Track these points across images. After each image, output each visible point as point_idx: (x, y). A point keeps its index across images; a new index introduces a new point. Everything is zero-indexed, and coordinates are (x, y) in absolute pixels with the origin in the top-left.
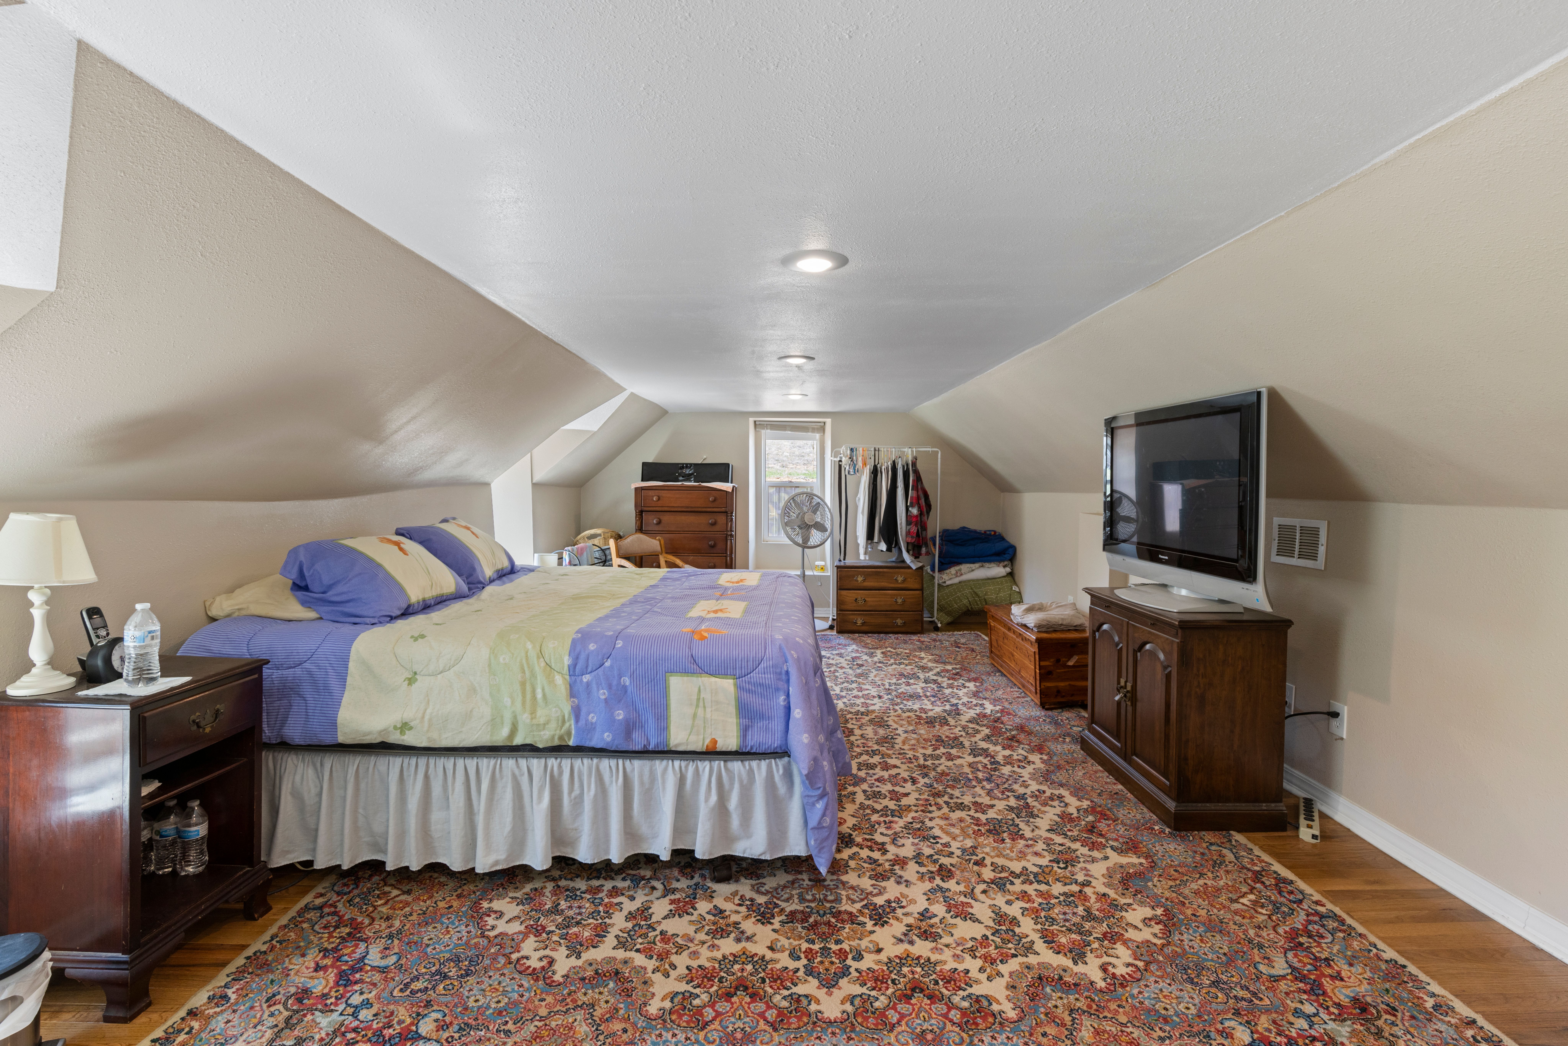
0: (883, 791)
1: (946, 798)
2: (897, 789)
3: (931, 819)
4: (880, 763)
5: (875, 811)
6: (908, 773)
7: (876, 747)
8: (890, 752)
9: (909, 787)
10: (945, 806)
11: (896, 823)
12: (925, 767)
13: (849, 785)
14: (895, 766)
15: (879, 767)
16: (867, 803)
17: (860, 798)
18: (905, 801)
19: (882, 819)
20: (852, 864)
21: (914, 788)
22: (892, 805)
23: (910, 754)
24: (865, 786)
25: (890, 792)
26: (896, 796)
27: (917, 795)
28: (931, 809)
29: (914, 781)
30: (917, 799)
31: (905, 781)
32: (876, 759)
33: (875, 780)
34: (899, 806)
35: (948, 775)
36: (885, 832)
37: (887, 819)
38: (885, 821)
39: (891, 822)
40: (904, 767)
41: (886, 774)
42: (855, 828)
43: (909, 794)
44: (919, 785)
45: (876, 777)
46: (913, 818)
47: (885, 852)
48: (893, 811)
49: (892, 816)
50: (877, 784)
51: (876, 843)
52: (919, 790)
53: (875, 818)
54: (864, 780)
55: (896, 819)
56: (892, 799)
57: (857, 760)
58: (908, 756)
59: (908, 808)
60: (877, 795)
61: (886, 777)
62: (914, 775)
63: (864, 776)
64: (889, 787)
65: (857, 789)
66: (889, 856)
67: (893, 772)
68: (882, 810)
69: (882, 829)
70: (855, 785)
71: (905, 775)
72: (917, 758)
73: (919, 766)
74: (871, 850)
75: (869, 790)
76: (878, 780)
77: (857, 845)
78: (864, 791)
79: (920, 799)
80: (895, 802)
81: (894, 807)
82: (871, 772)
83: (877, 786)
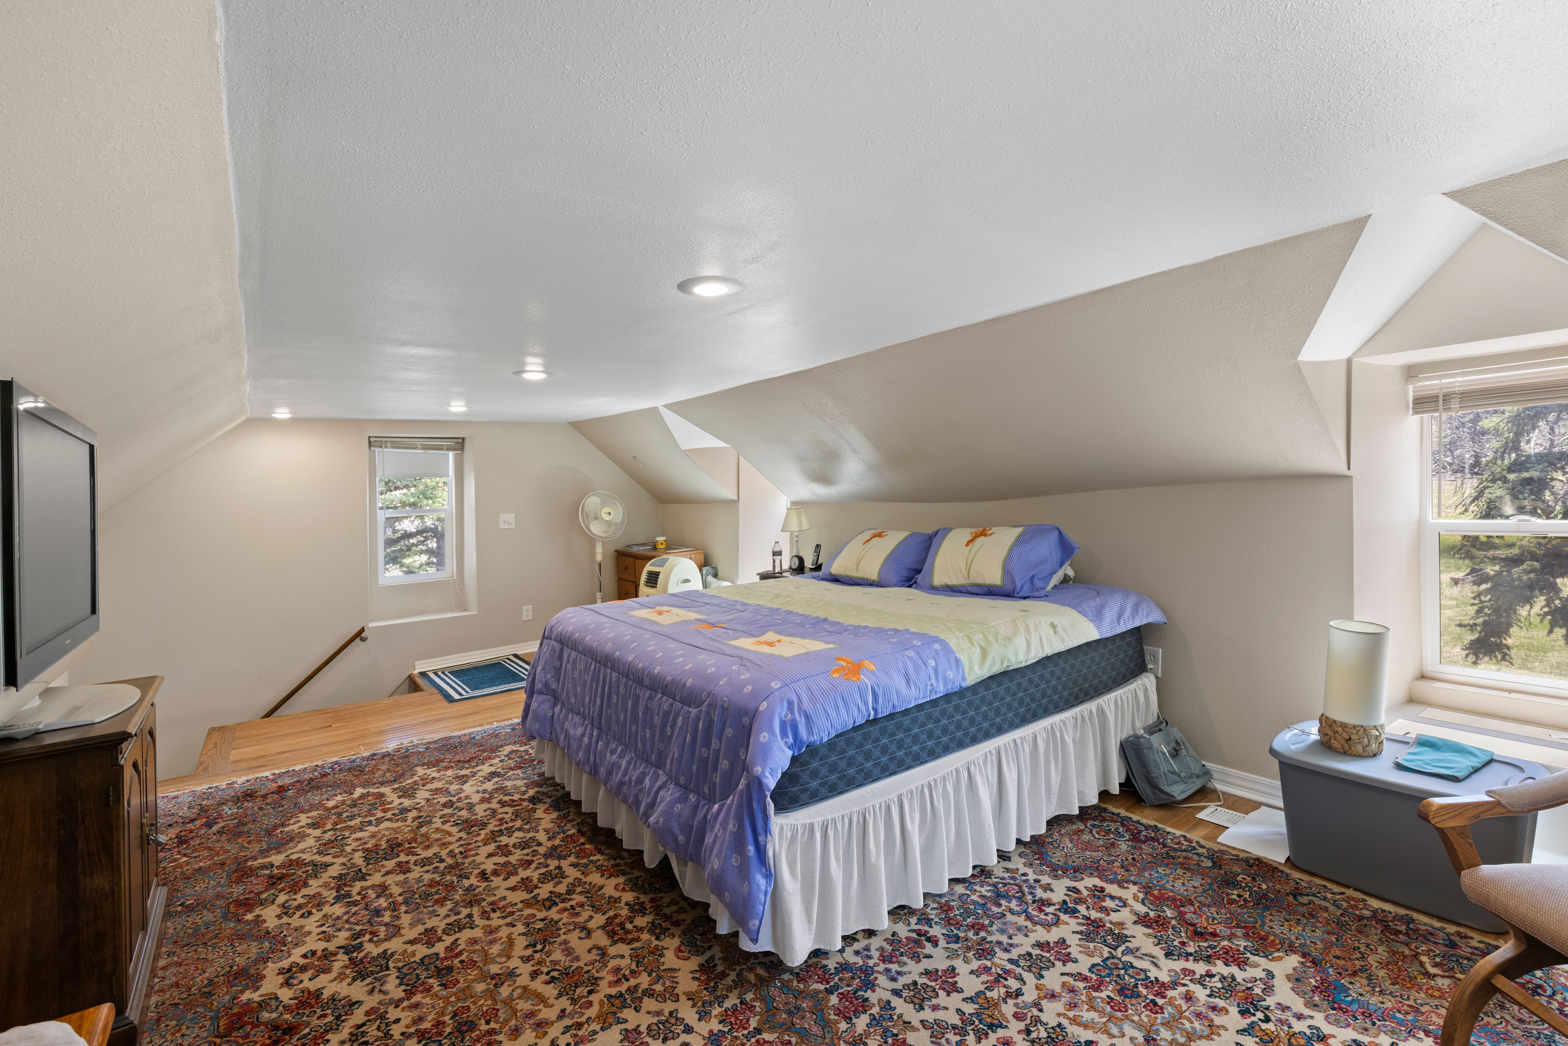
0: (518, 851)
1: (442, 866)
2: (502, 860)
3: (461, 838)
4: (536, 887)
5: (520, 829)
6: (493, 885)
7: (553, 914)
8: (527, 912)
9: (489, 866)
10: (444, 857)
11: (495, 826)
12: (470, 904)
13: (560, 846)
14: (513, 889)
15: (535, 881)
16: (531, 834)
17: (542, 837)
18: (491, 848)
19: (510, 825)
20: (524, 789)
21: (483, 867)
22: (504, 840)
23: (496, 920)
24: (542, 850)
25: (510, 853)
26: (504, 850)
27: (479, 859)
28: (461, 849)
29: (483, 876)
30: (477, 854)
31: (495, 873)
32: (544, 891)
33: (532, 861)
34: (496, 842)
35: (437, 902)
36: (504, 815)
37: (505, 826)
38: (507, 823)
39: (501, 824)
40: (501, 893)
41: (523, 874)
42: (534, 810)
43: (487, 858)
44: (476, 871)
45: (534, 866)
46: (479, 834)
47: (500, 802)
48: (502, 835)
49: (501, 830)
50: (529, 858)
51: (509, 805)
52: (477, 865)
53: (518, 823)
54: (546, 856)
55: (496, 829)
56: (506, 845)
57: (570, 880)
58: (498, 914)
59: (486, 843)
60: (524, 845)
61: (520, 870)
62: (485, 884)
63: (549, 861)
64: (513, 859)
65: (549, 844)
66: (495, 801)
67: (513, 881)
68: (514, 832)
69: (507, 817)
70: (554, 848)
71: (497, 881)
72: (485, 915)
73: (478, 902)
74: (513, 801)
75: (535, 848)
76: (530, 862)
77: (524, 800)
78: (540, 844)
79: (473, 856)
80: (502, 844)
81: (501, 838)
82: (543, 870)
83: (527, 855)
